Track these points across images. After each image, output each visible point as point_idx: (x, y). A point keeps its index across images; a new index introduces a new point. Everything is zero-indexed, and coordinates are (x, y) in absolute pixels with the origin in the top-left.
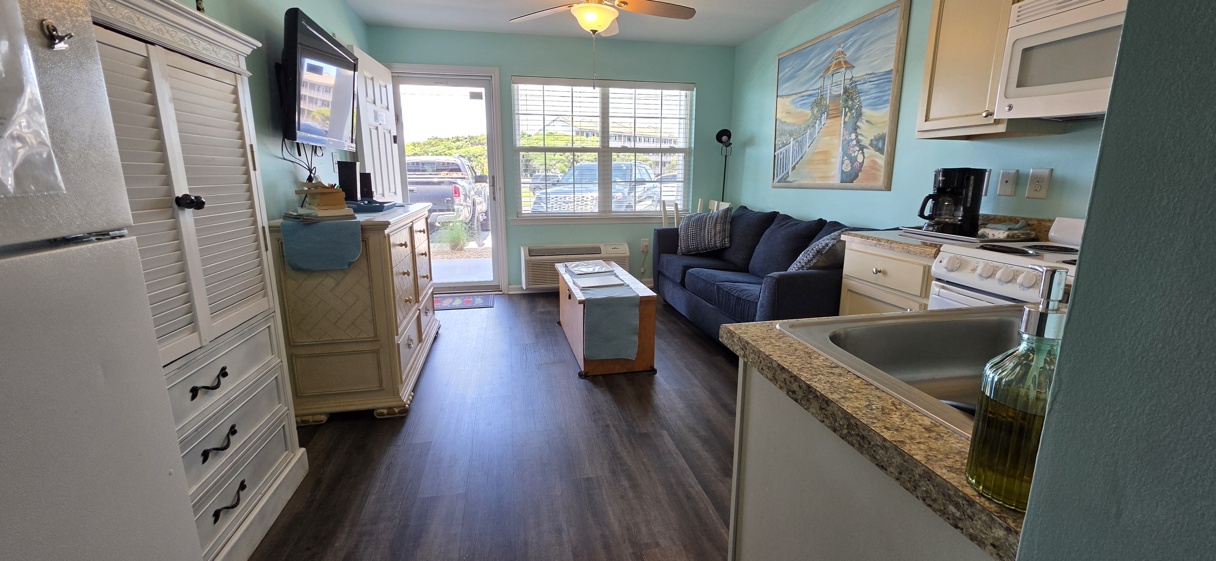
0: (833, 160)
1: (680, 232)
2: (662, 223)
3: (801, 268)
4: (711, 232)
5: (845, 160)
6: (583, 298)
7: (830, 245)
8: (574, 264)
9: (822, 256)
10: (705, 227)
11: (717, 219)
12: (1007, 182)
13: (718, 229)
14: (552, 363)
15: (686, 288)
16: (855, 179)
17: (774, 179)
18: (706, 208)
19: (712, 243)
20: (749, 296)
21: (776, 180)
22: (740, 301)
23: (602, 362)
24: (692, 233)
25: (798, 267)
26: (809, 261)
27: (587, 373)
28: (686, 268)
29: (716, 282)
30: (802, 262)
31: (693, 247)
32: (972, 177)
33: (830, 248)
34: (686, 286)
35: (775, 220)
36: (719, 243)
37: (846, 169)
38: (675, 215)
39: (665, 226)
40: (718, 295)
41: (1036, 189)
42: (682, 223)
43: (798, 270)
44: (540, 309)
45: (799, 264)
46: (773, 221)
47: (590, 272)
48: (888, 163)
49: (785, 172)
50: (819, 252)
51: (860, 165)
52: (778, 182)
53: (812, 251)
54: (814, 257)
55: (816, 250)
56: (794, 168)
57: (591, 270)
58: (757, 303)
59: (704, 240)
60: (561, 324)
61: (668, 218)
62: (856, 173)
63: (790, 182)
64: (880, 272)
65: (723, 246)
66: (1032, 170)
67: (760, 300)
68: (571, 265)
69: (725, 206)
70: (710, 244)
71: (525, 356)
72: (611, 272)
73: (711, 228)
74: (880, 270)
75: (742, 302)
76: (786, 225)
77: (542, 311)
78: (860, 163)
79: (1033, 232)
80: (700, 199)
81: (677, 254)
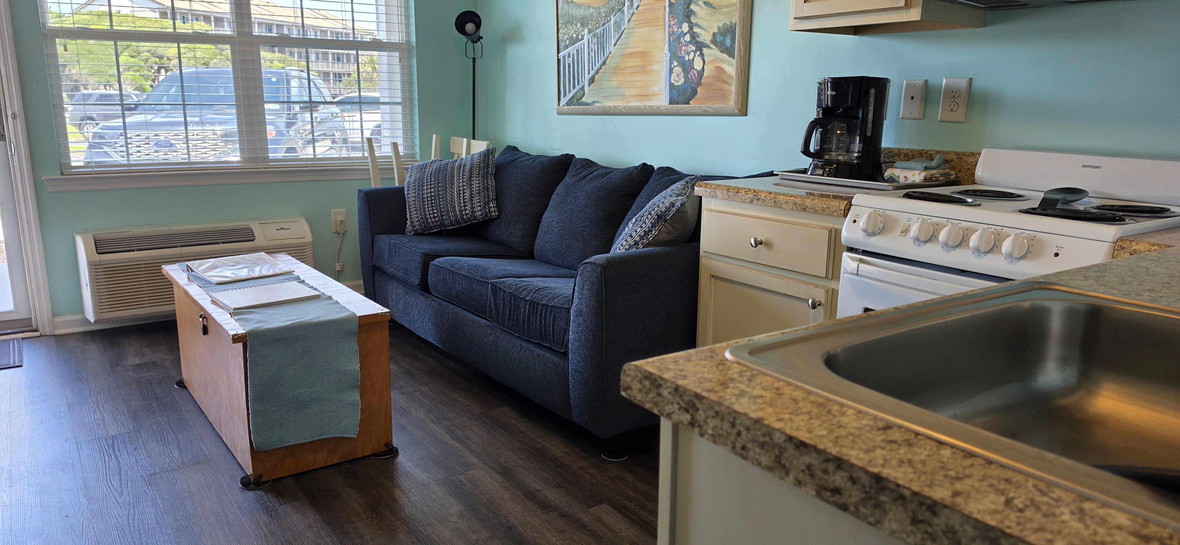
0: (655, 67)
1: (408, 194)
2: (370, 179)
3: (633, 245)
4: (464, 193)
5: (674, 67)
6: (241, 331)
7: (678, 204)
8: (206, 263)
9: (666, 224)
10: (452, 183)
11: (471, 169)
12: (912, 98)
13: (475, 186)
14: (179, 468)
15: (430, 293)
16: (692, 98)
17: (559, 100)
18: (445, 149)
19: (467, 212)
20: (553, 299)
21: (564, 101)
22: (537, 309)
23: (290, 450)
24: (429, 195)
25: (630, 245)
26: (646, 233)
27: (261, 476)
28: (428, 258)
29: (488, 279)
30: (634, 234)
31: (433, 220)
32: (872, 91)
33: (678, 211)
34: (431, 290)
35: (570, 169)
36: (480, 210)
37: (678, 82)
38: (394, 163)
39: (375, 184)
40: (495, 300)
41: (951, 108)
42: (409, 179)
43: (628, 249)
44: (132, 360)
45: (629, 239)
46: (567, 170)
47: (244, 278)
48: (741, 71)
49: (577, 88)
50: (660, 217)
51: (698, 74)
52: (568, 104)
53: (649, 217)
54: (653, 225)
55: (657, 215)
56: (592, 80)
57: (244, 273)
58: (568, 310)
59: (453, 207)
60: (186, 385)
61: (380, 169)
62: (692, 88)
63: (588, 104)
64: (761, 244)
65: (486, 216)
66: (944, 80)
67: (574, 304)
68: (201, 266)
69: (479, 147)
70: (464, 213)
71: (114, 461)
72: (288, 275)
73: (463, 186)
74: (762, 241)
75: (542, 310)
76: (590, 176)
77: (138, 363)
78: (698, 72)
79: (953, 172)
80: (434, 136)
81: (405, 234)
